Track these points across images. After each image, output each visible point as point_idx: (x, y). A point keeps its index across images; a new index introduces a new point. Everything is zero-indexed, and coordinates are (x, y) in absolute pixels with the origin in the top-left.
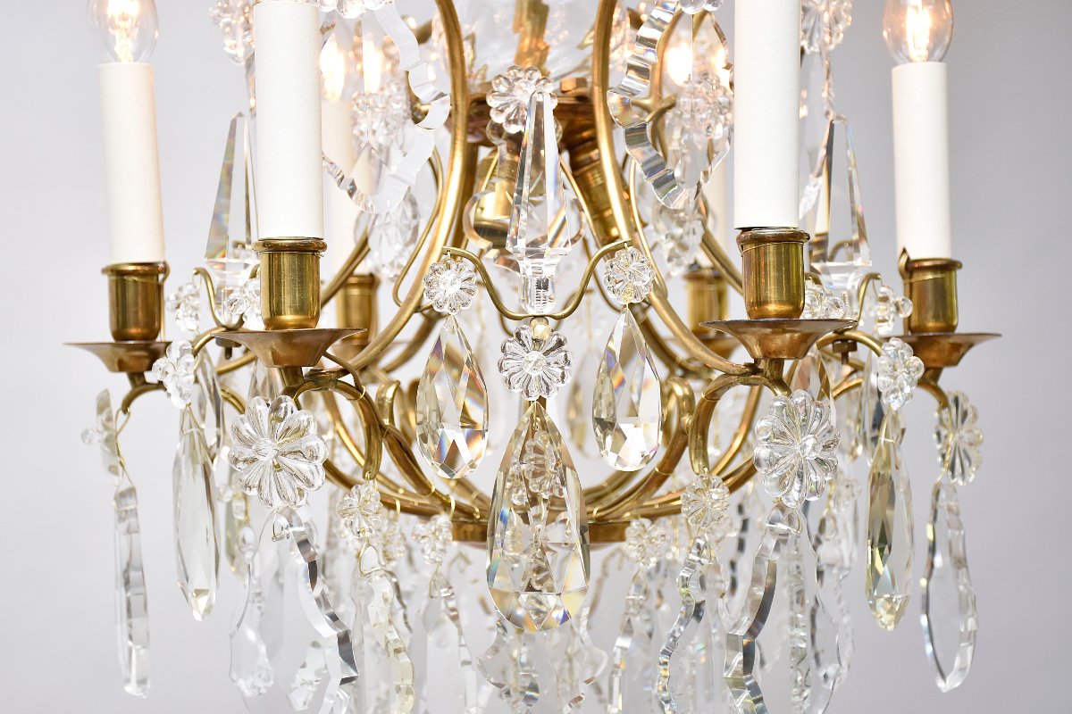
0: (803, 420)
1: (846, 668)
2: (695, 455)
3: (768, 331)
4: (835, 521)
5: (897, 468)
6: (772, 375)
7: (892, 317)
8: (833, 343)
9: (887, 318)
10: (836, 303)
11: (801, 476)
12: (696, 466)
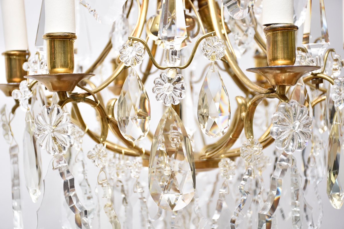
0: (294, 114)
1: (320, 223)
2: (247, 130)
3: (278, 72)
4: (314, 158)
5: (341, 135)
6: (280, 93)
7: (340, 68)
8: (312, 80)
9: (338, 69)
10: (312, 60)
11: (293, 140)
12: (247, 135)
